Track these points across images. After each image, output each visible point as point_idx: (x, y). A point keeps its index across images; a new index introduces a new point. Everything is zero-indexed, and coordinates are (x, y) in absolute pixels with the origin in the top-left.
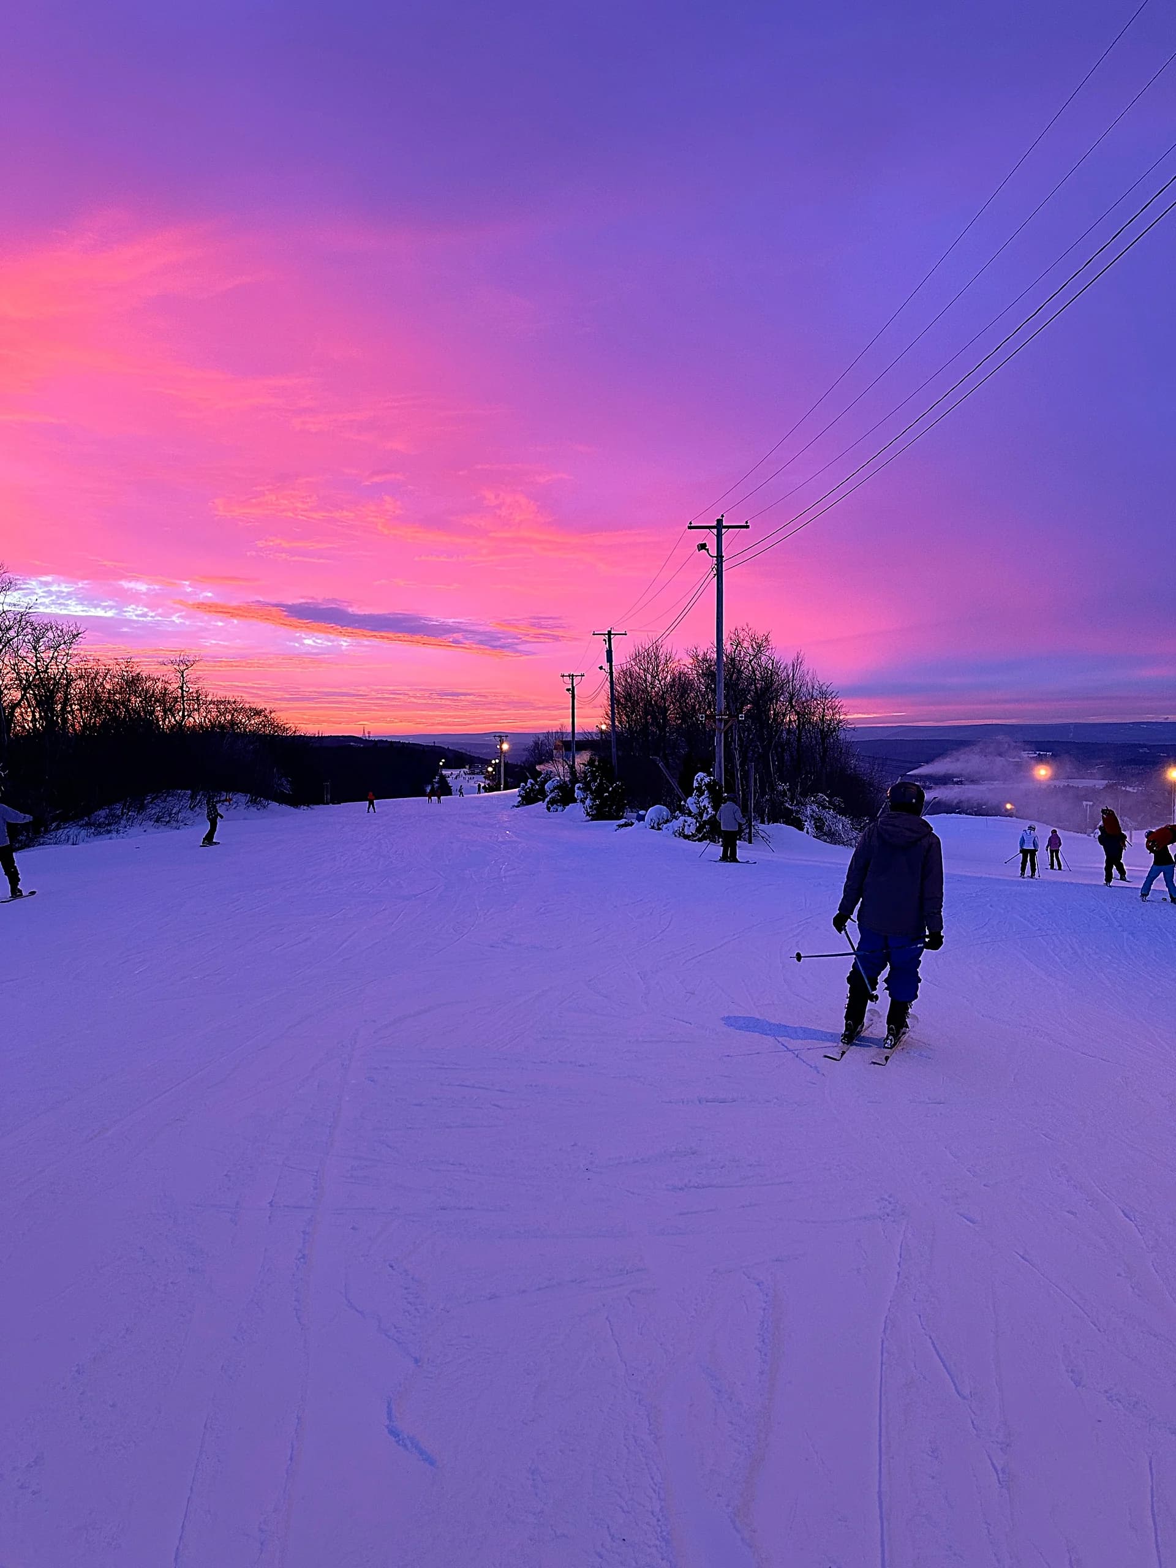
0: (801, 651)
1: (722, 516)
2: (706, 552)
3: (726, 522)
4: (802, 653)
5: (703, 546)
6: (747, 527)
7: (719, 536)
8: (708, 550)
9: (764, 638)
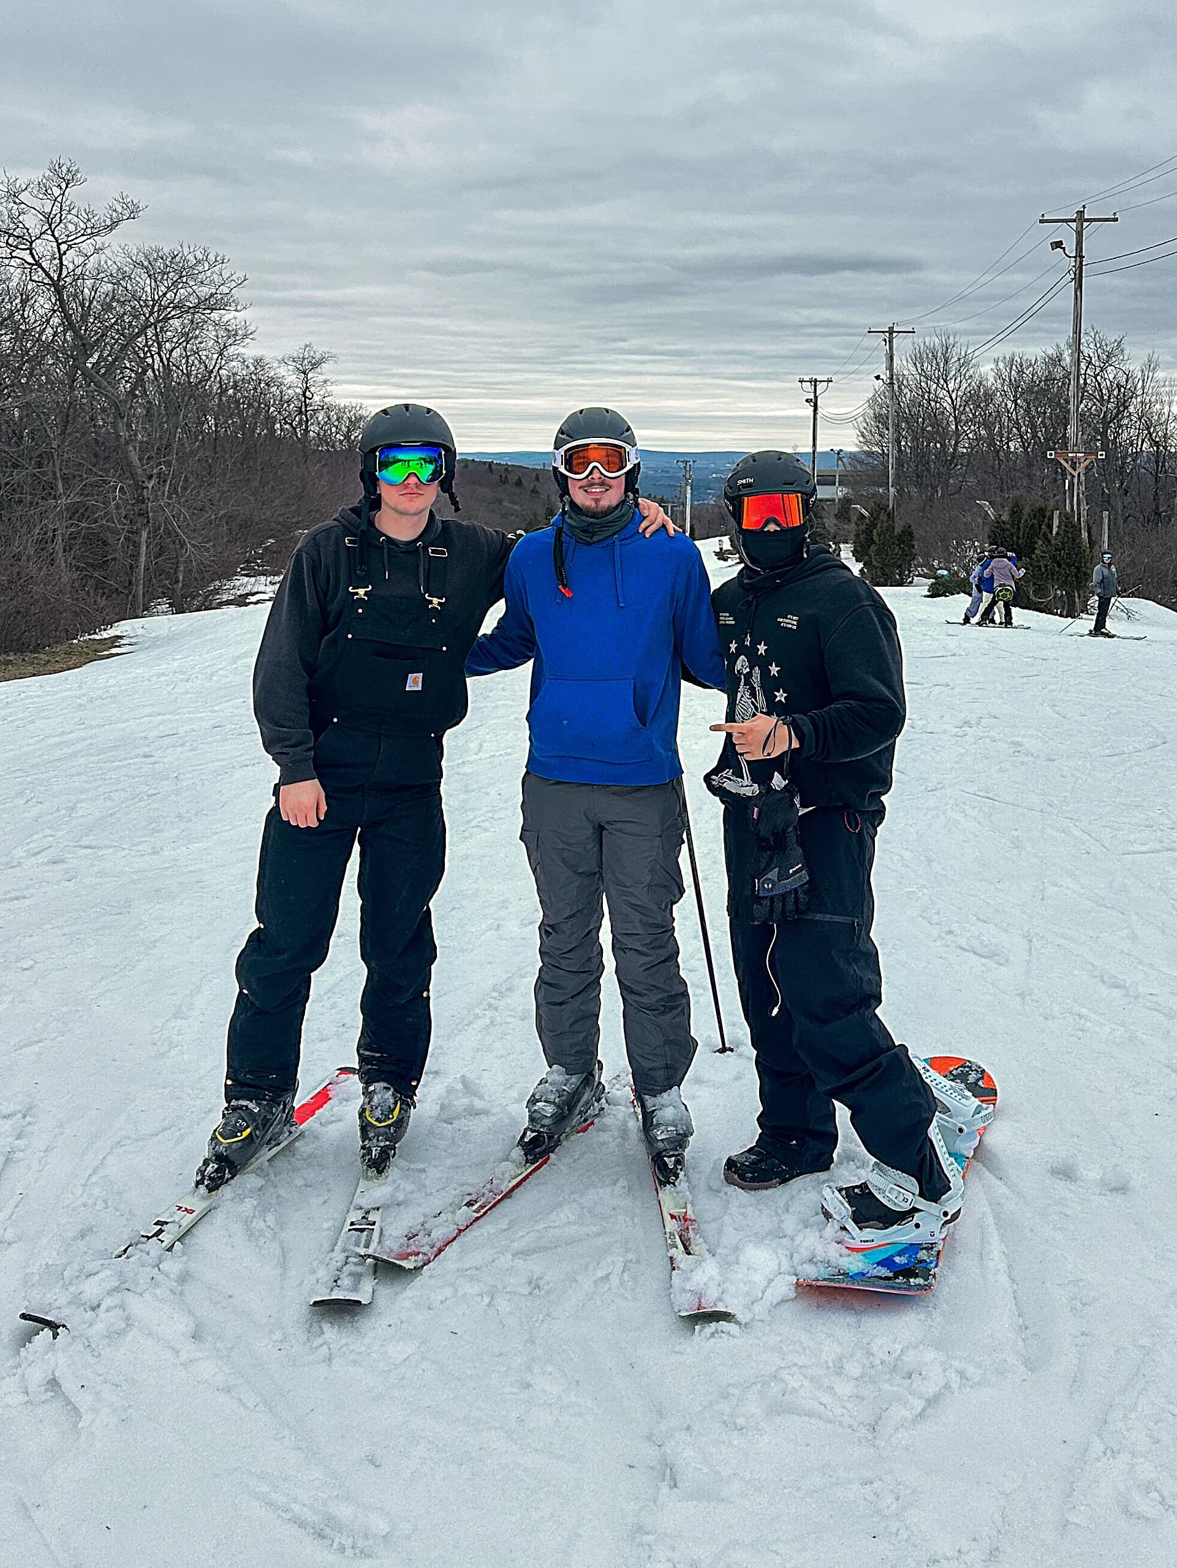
0: (1153, 353)
1: (1084, 207)
2: (1062, 250)
3: (1088, 215)
4: (1155, 356)
5: (1058, 245)
6: (1116, 220)
7: (1079, 234)
8: (1064, 249)
9: (1116, 344)
